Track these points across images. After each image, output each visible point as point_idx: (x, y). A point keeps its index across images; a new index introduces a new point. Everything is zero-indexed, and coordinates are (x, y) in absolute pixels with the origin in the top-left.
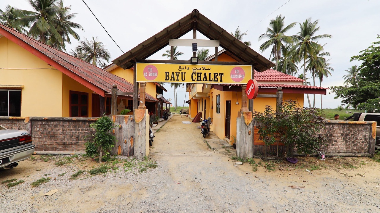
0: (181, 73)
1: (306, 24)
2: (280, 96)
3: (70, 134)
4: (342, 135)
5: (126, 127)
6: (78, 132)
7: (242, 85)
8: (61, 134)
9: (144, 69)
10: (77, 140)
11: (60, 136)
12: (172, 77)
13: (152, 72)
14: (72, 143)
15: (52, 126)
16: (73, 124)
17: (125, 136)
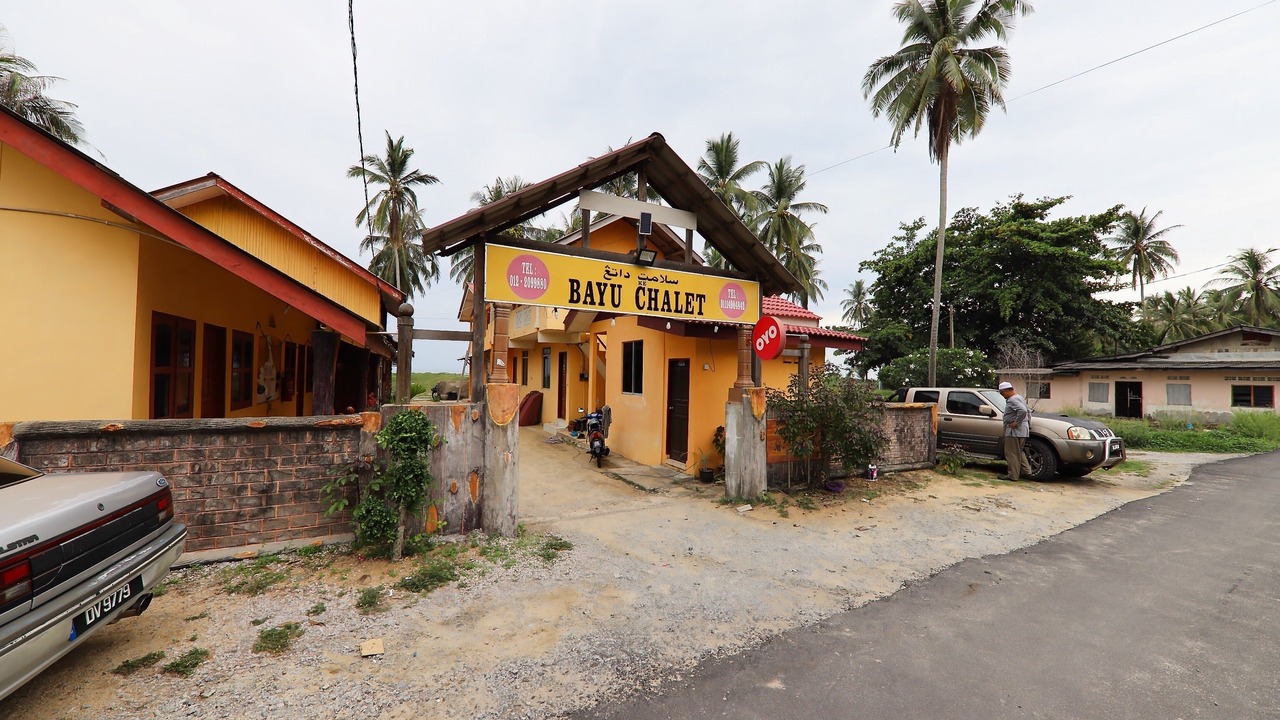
0: (611, 285)
1: (780, 167)
2: (806, 353)
3: (229, 480)
4: (895, 431)
5: (458, 441)
6: (269, 472)
7: (740, 325)
8: (186, 484)
9: (511, 266)
10: (264, 503)
11: (180, 495)
12: (587, 295)
13: (533, 276)
14: (239, 516)
15: (140, 458)
16: (244, 442)
17: (451, 469)
